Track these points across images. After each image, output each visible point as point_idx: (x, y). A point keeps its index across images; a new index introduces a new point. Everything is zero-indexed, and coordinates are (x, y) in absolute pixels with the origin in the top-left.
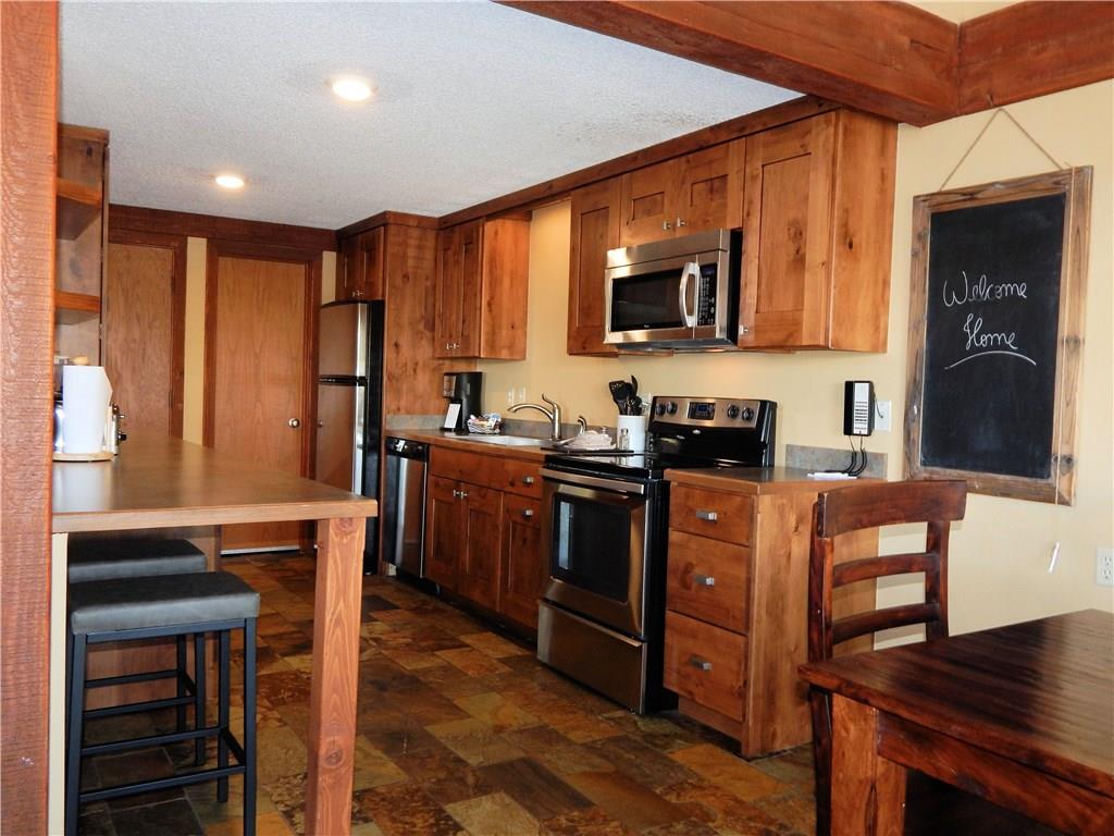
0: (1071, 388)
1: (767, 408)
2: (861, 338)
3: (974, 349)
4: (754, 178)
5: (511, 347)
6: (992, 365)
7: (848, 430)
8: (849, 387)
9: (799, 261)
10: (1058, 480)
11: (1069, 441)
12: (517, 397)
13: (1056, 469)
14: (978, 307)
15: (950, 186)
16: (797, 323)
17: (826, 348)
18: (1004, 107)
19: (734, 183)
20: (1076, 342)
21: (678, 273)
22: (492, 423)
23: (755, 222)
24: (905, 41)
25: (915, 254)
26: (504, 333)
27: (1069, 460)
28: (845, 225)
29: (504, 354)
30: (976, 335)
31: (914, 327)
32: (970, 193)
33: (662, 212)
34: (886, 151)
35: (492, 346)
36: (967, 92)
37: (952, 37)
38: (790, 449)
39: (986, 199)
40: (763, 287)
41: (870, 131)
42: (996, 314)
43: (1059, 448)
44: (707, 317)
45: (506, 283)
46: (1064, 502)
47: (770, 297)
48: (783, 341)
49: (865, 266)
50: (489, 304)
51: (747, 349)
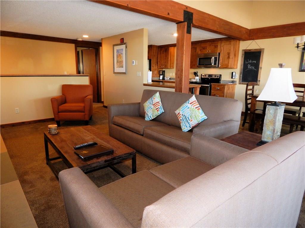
0: (260, 73)
1: (220, 75)
2: (235, 67)
3: (249, 68)
4: (222, 46)
5: (172, 67)
6: (251, 70)
7: (232, 78)
8: (232, 73)
9: (229, 57)
10: (258, 83)
11: (260, 78)
12: (172, 75)
13: (258, 82)
14: (250, 63)
15: (247, 49)
16: (228, 65)
17: (232, 68)
18: (255, 40)
19: (219, 47)
20: (261, 68)
21: (211, 58)
22: (169, 78)
23: (222, 52)
24: (245, 32)
25: (242, 57)
26: (172, 64)
27: (259, 81)
28: (235, 53)
29: (172, 68)
30: (249, 67)
31: (241, 65)
32: (250, 50)
33: (206, 49)
34: (239, 44)
35: (170, 67)
36: (250, 38)
37: (249, 31)
38: (223, 81)
39: (252, 51)
40: (223, 60)
41: (238, 41)
42: (252, 64)
43: (258, 79)
44: (215, 64)
45: (172, 57)
46: (259, 85)
47: (224, 62)
48: (226, 67)
49: (236, 58)
50: (170, 60)
51: (220, 68)
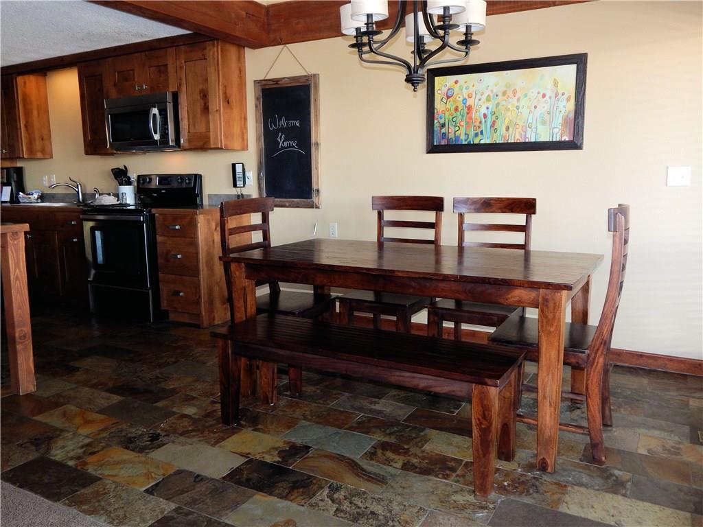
0: (317, 163)
1: (197, 178)
2: (236, 144)
3: (283, 148)
4: (181, 68)
5: (43, 151)
6: (289, 154)
7: (235, 185)
8: (234, 166)
9: (206, 109)
10: (315, 199)
11: (317, 184)
12: (49, 179)
13: (314, 195)
14: (282, 130)
15: (269, 77)
16: (208, 138)
17: (222, 149)
18: (287, 45)
19: (171, 68)
20: (317, 144)
21: (148, 112)
22: (35, 196)
23: (184, 88)
24: (244, 13)
25: (256, 107)
26: (38, 143)
27: (318, 191)
28: (225, 93)
29: (39, 155)
30: (282, 142)
31: (258, 139)
32: (276, 81)
33: (134, 80)
34: (240, 59)
35: (31, 151)
36: (272, 36)
37: (264, 12)
38: (210, 196)
39: (283, 84)
40: (191, 120)
41: (233, 51)
42: (290, 133)
43: (314, 187)
44: (164, 135)
45: (35, 113)
46: (318, 207)
47: (194, 127)
48: (202, 145)
49: (236, 112)
50: (26, 126)
51: (185, 150)
